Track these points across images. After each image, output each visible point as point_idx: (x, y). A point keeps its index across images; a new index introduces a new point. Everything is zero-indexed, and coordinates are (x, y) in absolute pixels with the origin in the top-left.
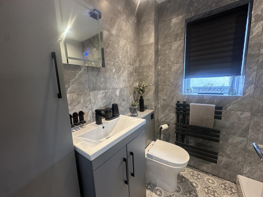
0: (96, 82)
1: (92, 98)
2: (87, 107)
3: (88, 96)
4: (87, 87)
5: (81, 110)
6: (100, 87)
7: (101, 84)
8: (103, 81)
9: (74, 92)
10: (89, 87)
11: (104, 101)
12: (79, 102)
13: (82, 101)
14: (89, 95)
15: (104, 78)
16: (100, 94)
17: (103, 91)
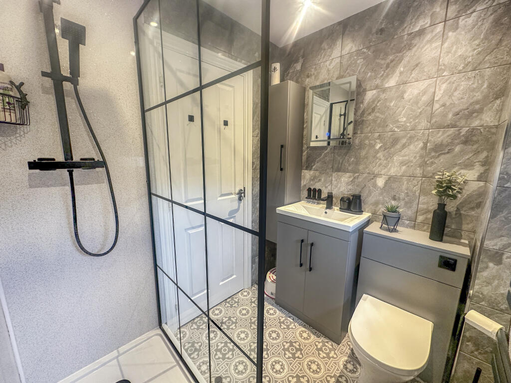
0: (342, 161)
1: (333, 179)
2: (326, 187)
3: (329, 175)
4: (330, 167)
5: (320, 188)
6: (347, 169)
7: (349, 165)
8: (353, 161)
9: (317, 170)
10: (332, 168)
11: (349, 187)
12: (320, 180)
13: (323, 180)
14: (332, 175)
15: (356, 157)
16: (345, 178)
17: (351, 174)
